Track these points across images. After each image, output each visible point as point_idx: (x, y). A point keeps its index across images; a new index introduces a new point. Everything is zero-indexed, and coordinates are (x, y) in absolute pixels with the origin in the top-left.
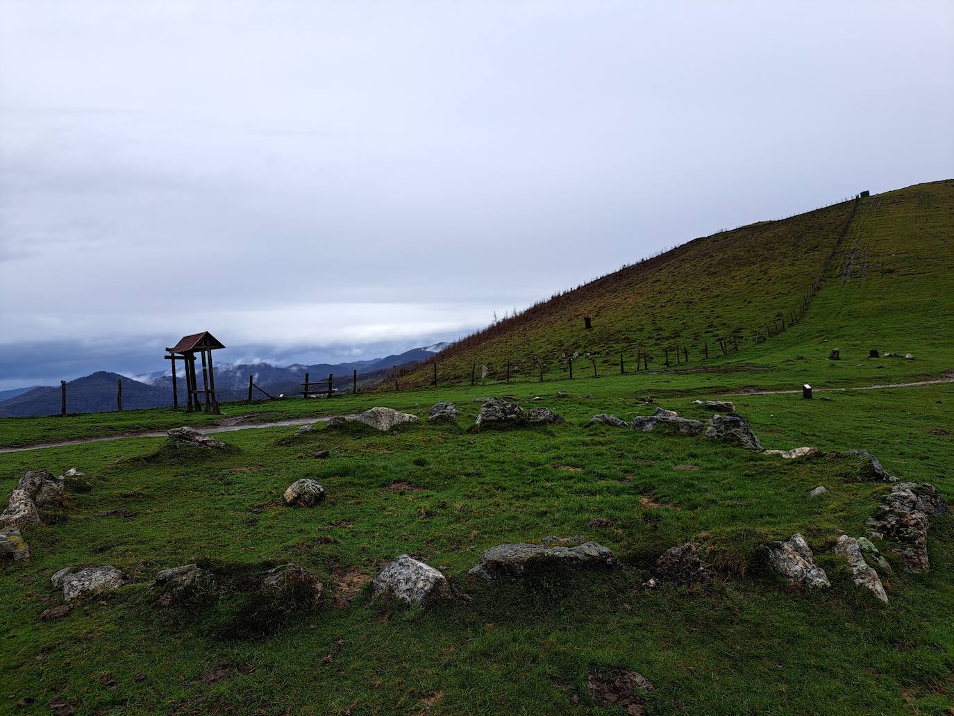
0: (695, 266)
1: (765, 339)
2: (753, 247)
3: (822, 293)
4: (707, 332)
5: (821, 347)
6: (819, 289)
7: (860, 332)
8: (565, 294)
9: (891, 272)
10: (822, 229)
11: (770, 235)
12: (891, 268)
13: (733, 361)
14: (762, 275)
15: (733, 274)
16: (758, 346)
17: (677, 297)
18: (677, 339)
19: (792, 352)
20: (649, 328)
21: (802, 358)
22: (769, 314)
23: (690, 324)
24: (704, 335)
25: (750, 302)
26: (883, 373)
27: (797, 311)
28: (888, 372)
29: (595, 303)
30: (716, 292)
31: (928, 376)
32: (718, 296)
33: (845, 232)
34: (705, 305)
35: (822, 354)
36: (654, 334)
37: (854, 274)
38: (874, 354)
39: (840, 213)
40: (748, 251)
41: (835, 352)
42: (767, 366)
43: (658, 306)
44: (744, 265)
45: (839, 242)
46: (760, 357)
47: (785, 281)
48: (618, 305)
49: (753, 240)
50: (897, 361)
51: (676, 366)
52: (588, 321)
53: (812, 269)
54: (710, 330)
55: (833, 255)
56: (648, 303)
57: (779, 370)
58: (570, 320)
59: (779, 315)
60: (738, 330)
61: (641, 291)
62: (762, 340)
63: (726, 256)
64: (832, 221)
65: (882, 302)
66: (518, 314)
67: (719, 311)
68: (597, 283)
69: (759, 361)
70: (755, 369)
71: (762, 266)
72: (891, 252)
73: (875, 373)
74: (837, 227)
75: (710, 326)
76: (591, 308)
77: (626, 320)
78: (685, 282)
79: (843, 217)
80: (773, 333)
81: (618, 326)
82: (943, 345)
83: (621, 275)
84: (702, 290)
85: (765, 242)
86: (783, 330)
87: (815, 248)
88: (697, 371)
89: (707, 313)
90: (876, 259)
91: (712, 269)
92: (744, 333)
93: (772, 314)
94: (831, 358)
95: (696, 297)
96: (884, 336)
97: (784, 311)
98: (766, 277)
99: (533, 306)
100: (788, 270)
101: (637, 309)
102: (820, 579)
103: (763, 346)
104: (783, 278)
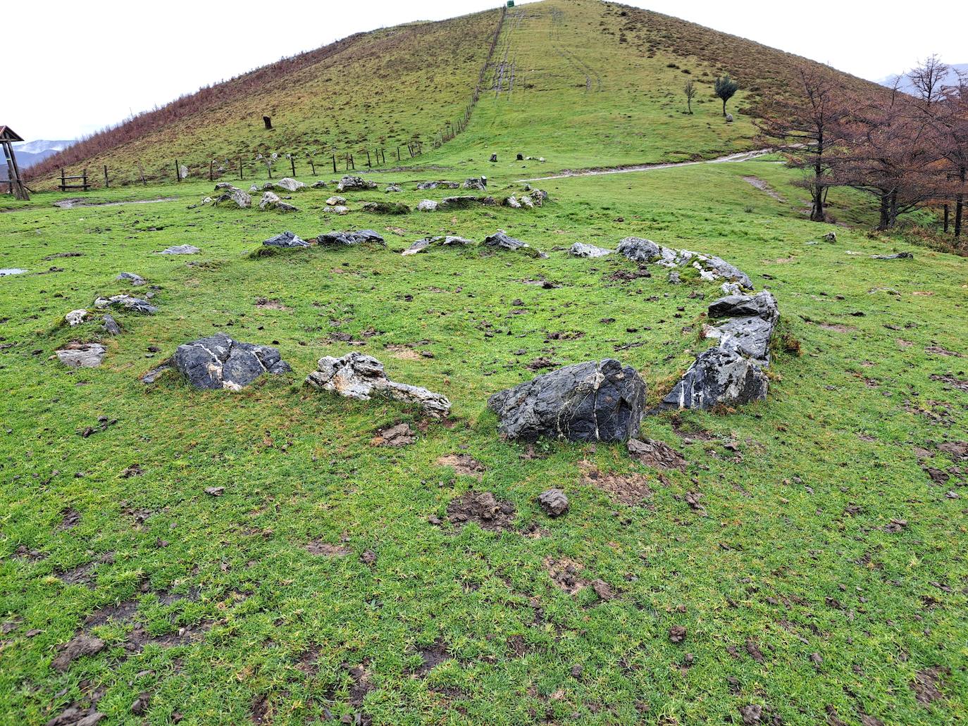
0: (364, 66)
1: (440, 145)
2: (417, 51)
3: (480, 104)
4: (390, 137)
5: (482, 152)
6: (477, 99)
7: (510, 140)
8: (215, 86)
9: (531, 87)
10: (476, 37)
11: (431, 39)
12: (531, 82)
13: (421, 163)
14: (428, 82)
15: (403, 78)
16: (436, 151)
17: (353, 99)
18: (364, 143)
19: (464, 156)
20: (334, 131)
21: (471, 160)
22: (439, 122)
23: (373, 128)
24: (388, 140)
25: (422, 109)
26: (525, 171)
27: (462, 119)
28: (529, 170)
29: (265, 101)
30: (390, 97)
31: (552, 173)
32: (392, 101)
33: (495, 43)
34: (382, 109)
35: (485, 158)
36: (342, 137)
37: (502, 87)
38: (520, 157)
39: (491, 22)
40: (413, 55)
41: (494, 156)
42: (448, 167)
43: (337, 108)
44: (412, 70)
45: (491, 54)
46: (439, 159)
47: (449, 90)
48: (293, 105)
49: (416, 42)
50: (534, 162)
51: (376, 166)
52: (267, 120)
53: (470, 79)
54: (392, 135)
55: (487, 66)
56: (326, 104)
57: (458, 170)
58: (243, 118)
59: (448, 123)
60: (417, 136)
61: (314, 90)
62: (438, 146)
63: (393, 58)
64: (484, 30)
65: (524, 115)
66: (160, 108)
67: (396, 116)
68: (254, 76)
69: (440, 163)
70: (440, 169)
71: (428, 72)
72: (531, 68)
73: (521, 171)
74: (489, 37)
75: (392, 131)
76: (263, 106)
77: (307, 121)
78: (358, 84)
79: (493, 27)
80: (446, 140)
81: (302, 128)
82: (563, 151)
83: (281, 68)
84: (376, 93)
85: (427, 46)
86: (453, 137)
87: (471, 58)
88: (394, 170)
89: (386, 117)
90: (520, 74)
91: (382, 72)
92: (422, 139)
93: (442, 122)
94: (492, 160)
95: (373, 101)
96: (526, 144)
97: (451, 120)
98: (432, 85)
99: (178, 99)
100: (451, 79)
101: (314, 110)
102: (519, 205)
103: (441, 150)
104: (447, 87)
